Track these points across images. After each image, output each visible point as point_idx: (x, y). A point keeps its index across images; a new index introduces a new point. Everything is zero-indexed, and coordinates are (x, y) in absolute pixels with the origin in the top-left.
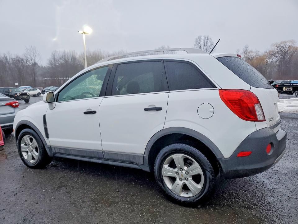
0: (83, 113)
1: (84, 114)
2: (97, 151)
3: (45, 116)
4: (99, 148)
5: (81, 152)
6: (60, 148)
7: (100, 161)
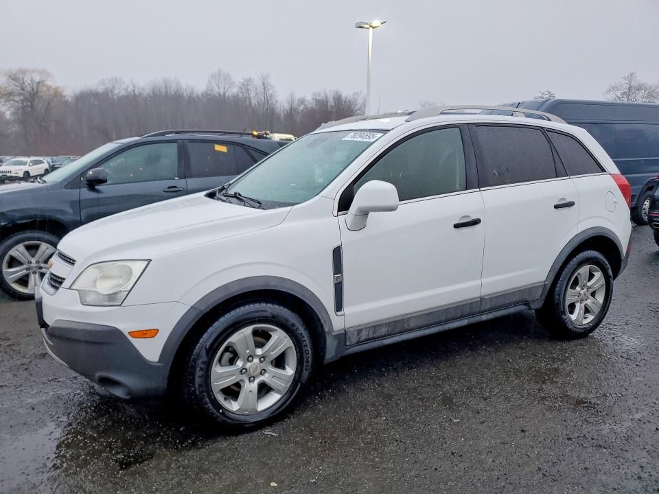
0: (453, 227)
1: (454, 229)
2: (469, 302)
3: (337, 253)
4: (476, 294)
5: (433, 316)
6: (375, 326)
7: (465, 322)
